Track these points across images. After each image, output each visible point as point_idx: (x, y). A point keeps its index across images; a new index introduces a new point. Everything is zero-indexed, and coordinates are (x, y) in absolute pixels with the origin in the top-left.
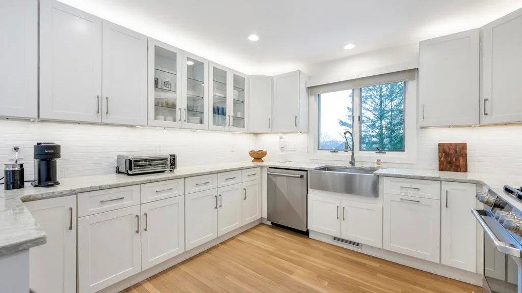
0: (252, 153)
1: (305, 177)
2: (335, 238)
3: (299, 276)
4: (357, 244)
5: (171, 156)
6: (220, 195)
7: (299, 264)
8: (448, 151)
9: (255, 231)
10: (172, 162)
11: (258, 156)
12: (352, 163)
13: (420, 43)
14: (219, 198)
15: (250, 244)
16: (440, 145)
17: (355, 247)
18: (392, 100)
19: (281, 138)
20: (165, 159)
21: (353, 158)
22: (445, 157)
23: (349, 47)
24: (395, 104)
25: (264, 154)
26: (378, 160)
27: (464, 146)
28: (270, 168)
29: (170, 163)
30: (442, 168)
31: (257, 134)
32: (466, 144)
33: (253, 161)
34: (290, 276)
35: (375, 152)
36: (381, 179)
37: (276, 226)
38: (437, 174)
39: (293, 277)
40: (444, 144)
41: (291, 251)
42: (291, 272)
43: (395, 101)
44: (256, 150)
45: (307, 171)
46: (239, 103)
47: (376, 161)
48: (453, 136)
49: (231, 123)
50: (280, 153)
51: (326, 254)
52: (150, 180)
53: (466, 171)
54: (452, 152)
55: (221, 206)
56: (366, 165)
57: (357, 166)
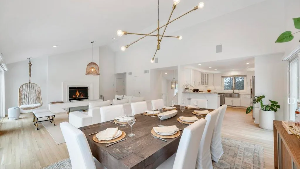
0: (207, 91)
1: (224, 95)
21: (233, 91)
25: (211, 91)
26: (239, 92)
36: (240, 95)
50: (215, 91)
56: (236, 93)
57: (234, 93)
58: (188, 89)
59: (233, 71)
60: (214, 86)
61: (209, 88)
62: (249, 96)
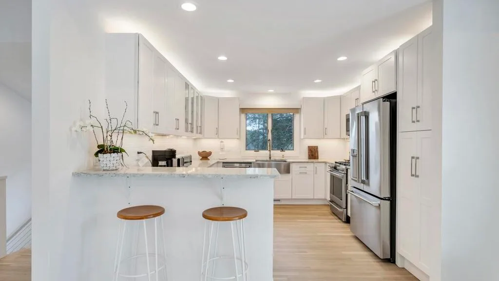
0: (200, 154)
4: (279, 200)
8: (311, 150)
11: (205, 156)
12: (270, 158)
13: (304, 98)
16: (309, 147)
19: (222, 142)
21: (270, 155)
22: (311, 153)
25: (210, 154)
26: (283, 155)
27: (317, 147)
28: (223, 163)
30: (310, 158)
33: (201, 159)
35: (280, 151)
36: (291, 164)
38: (307, 160)
44: (202, 151)
45: (251, 163)
48: (313, 143)
50: (221, 153)
53: (318, 159)
54: (313, 150)
56: (277, 158)
57: (272, 159)
58: (115, 150)
59: (271, 94)
60: (218, 138)
61: (207, 144)
62: (310, 167)
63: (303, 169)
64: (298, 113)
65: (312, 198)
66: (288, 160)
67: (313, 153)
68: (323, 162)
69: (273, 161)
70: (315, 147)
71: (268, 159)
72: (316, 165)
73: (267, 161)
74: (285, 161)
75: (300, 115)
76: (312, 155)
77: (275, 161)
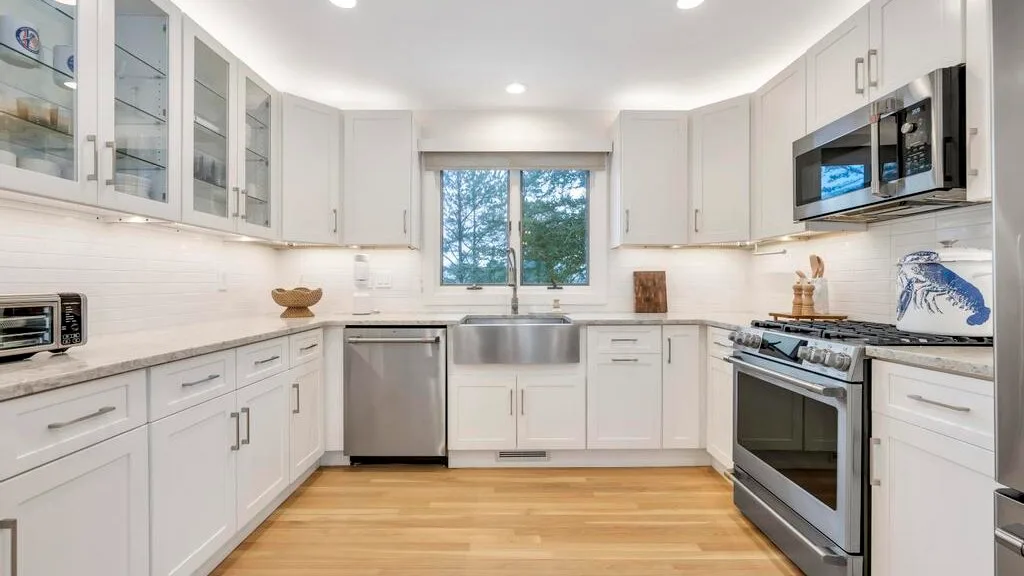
0: (279, 296)
1: (442, 340)
2: (503, 454)
3: (485, 547)
4: (542, 454)
5: (65, 298)
6: (247, 410)
7: (466, 522)
8: (645, 283)
9: (314, 489)
10: (71, 318)
11: (298, 303)
12: (515, 309)
13: (623, 113)
14: (243, 417)
15: (330, 522)
16: (635, 274)
17: (540, 460)
18: (475, 207)
19: (359, 259)
20: (38, 310)
21: (515, 300)
22: (643, 293)
23: (516, 89)
24: (480, 214)
25: (317, 296)
26: (556, 301)
27: (662, 275)
28: (348, 327)
29: (63, 323)
30: (639, 310)
31: (278, 248)
32: (664, 272)
33: (284, 316)
34: (467, 553)
35: (546, 287)
36: (582, 332)
37: (361, 462)
38: (632, 316)
39: (473, 553)
40: (640, 273)
41: (433, 505)
42: (466, 546)
43: (480, 210)
44: (289, 287)
45: (445, 327)
46: (259, 160)
47: (552, 303)
48: (649, 261)
49: (242, 212)
50: (356, 294)
51: (499, 488)
52: (28, 386)
53: (666, 311)
54: (650, 284)
55: (247, 441)
56: (536, 310)
57: (521, 311)
62: (649, 339)
63: (628, 345)
64: (601, 167)
65: (658, 447)
66: (574, 317)
67: (650, 294)
68: (693, 323)
69: (522, 317)
70: (655, 273)
71: (509, 312)
72: (669, 332)
73: (505, 317)
74: (564, 321)
75: (609, 173)
76: (648, 300)
77: (531, 317)
